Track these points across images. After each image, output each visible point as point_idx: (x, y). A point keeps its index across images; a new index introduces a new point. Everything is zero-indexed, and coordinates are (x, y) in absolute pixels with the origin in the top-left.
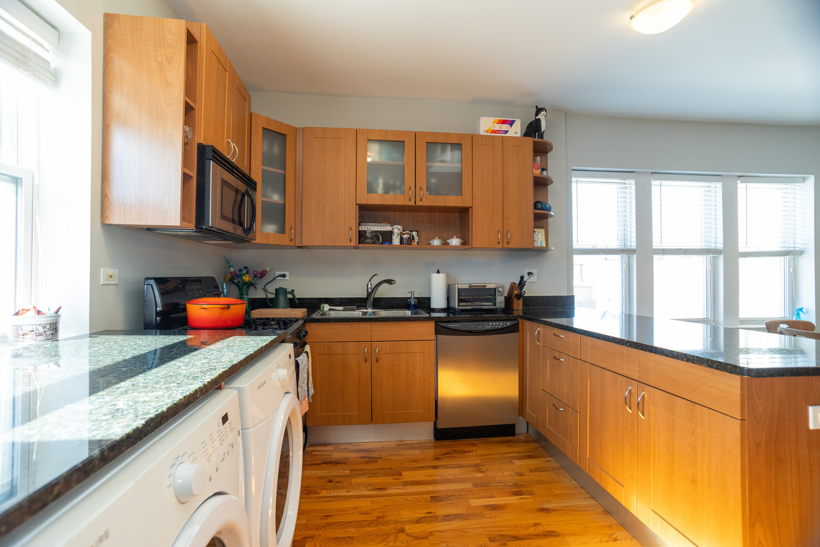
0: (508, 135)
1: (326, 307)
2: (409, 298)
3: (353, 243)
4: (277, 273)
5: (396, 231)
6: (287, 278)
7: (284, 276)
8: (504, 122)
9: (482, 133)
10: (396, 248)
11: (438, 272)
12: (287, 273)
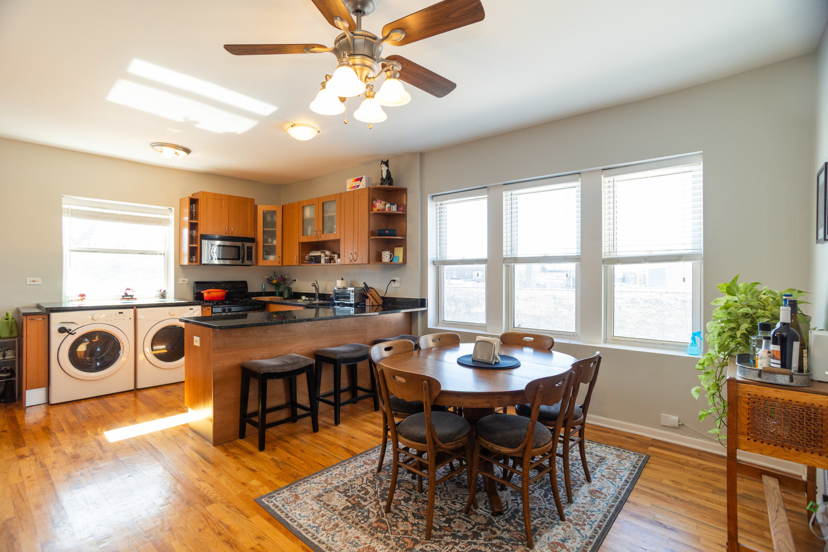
0: (359, 188)
1: (304, 298)
2: (331, 295)
3: (298, 264)
4: (294, 279)
5: (323, 255)
6: (297, 281)
7: (295, 280)
8: (357, 180)
9: (348, 190)
10: (323, 265)
11: (342, 279)
12: (296, 279)
